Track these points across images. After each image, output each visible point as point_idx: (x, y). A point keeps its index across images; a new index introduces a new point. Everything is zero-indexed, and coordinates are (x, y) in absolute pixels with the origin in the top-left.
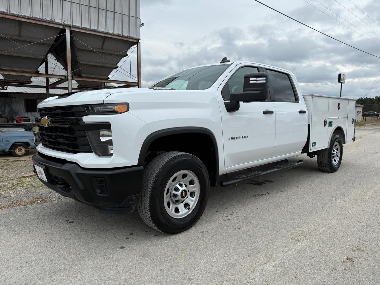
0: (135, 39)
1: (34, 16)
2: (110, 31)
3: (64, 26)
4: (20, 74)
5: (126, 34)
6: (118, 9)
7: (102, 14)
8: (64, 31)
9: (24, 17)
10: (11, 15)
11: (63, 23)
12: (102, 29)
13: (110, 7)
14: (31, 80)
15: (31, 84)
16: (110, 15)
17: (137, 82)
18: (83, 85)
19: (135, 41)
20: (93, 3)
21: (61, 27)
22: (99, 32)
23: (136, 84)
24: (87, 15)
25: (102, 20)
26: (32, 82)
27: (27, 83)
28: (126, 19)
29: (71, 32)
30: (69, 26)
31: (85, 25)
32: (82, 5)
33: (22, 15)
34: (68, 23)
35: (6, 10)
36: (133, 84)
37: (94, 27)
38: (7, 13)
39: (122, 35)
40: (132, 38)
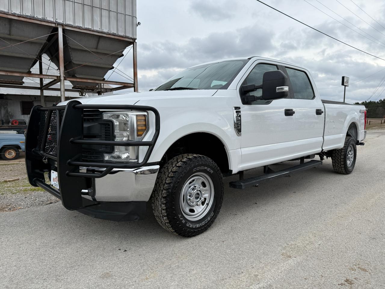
0: (131, 39)
1: (24, 14)
2: (105, 30)
3: (56, 24)
4: (9, 74)
5: (121, 33)
6: (113, 8)
7: (97, 12)
8: (56, 29)
9: (14, 15)
10: (1, 12)
11: (56, 21)
12: (97, 28)
13: (105, 5)
14: (24, 80)
15: (24, 85)
16: (105, 13)
17: (133, 83)
18: (77, 86)
19: (131, 41)
20: (87, 1)
21: (53, 25)
22: (93, 31)
23: (132, 85)
24: (81, 14)
25: (97, 18)
26: (24, 83)
27: (19, 84)
28: (121, 17)
29: (64, 31)
30: (62, 25)
31: (79, 24)
32: (75, 3)
33: (12, 12)
34: (61, 21)
36: (129, 85)
37: (88, 25)
39: (118, 34)
40: (128, 38)
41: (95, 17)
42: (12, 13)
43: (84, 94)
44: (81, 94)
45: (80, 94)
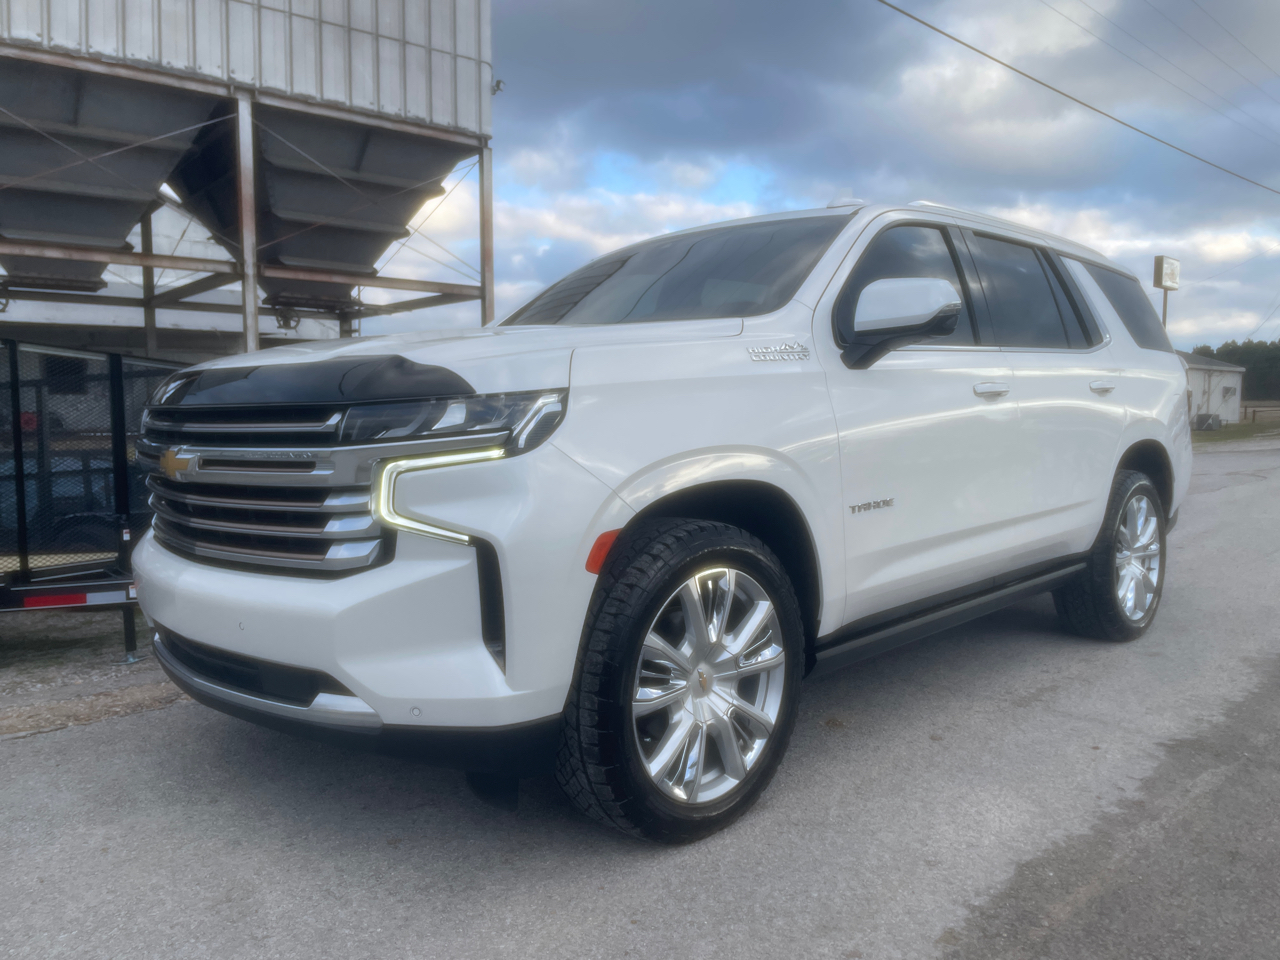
0: (473, 136)
1: (129, 55)
2: (391, 108)
3: (232, 88)
5: (442, 118)
6: (416, 31)
7: (364, 48)
8: (227, 107)
9: (96, 58)
10: (55, 51)
11: (230, 78)
12: (363, 100)
13: (388, 22)
14: (106, 276)
15: (102, 292)
16: (389, 51)
17: (479, 284)
18: (284, 294)
19: (473, 142)
20: (333, 10)
21: (221, 92)
22: (351, 110)
23: (476, 293)
24: (311, 53)
25: (363, 68)
26: (104, 284)
27: (83, 285)
28: (442, 65)
29: (259, 111)
30: (250, 91)
31: (305, 86)
32: (294, 18)
33: (91, 51)
34: (244, 76)
35: (39, 35)
36: (465, 292)
37: (334, 92)
38: (40, 44)
39: (431, 120)
40: (463, 133)
41: (358, 65)
42: (89, 54)
43: (293, 324)
44: (282, 323)
45: (278, 321)
